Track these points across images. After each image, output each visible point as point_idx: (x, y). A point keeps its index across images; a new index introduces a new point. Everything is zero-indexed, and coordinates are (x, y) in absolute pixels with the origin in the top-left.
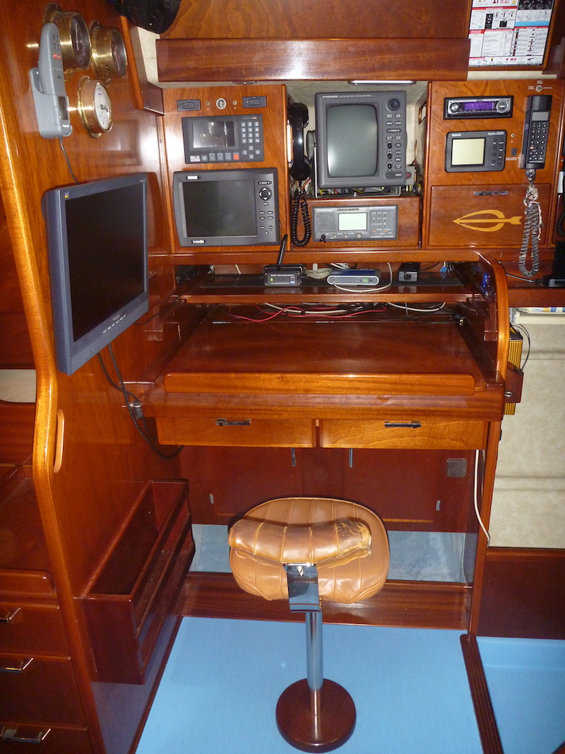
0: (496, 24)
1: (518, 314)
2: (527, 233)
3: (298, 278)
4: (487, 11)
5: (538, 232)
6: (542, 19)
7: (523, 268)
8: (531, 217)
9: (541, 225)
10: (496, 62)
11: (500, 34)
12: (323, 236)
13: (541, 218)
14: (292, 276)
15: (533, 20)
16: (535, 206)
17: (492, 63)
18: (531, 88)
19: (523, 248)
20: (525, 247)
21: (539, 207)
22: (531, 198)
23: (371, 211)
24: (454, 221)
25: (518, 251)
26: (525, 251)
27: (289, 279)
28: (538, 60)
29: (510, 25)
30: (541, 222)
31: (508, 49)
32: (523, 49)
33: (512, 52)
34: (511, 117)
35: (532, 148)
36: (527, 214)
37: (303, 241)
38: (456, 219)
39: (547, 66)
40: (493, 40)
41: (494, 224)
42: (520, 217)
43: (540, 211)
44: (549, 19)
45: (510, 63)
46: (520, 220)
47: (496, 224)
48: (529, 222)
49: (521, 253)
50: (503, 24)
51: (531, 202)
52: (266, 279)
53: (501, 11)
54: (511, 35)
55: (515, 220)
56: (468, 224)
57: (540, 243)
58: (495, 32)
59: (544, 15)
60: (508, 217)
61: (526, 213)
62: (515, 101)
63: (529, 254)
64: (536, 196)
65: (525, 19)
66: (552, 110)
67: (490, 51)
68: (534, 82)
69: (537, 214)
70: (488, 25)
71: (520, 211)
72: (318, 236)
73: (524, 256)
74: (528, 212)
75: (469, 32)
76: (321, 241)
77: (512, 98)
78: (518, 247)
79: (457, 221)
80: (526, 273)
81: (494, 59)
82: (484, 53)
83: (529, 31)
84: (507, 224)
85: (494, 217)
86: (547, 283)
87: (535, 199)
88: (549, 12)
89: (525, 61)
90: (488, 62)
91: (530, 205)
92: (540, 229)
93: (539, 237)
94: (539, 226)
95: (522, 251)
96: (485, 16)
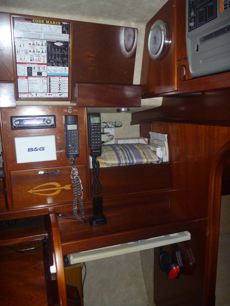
0: (34, 73)
2: (75, 194)
4: (28, 66)
5: (81, 194)
6: (64, 72)
8: (76, 185)
9: (82, 190)
10: (39, 96)
11: (39, 79)
13: (81, 185)
15: (58, 72)
16: (77, 179)
17: (36, 96)
18: (66, 111)
20: (75, 203)
21: (80, 180)
22: (74, 174)
24: (29, 192)
25: (72, 205)
26: (76, 205)
28: (66, 95)
29: (44, 74)
30: (82, 188)
31: (45, 88)
32: (55, 88)
33: (48, 90)
34: (55, 127)
35: (70, 146)
38: (29, 190)
39: (71, 98)
40: (35, 83)
41: (55, 191)
42: (70, 185)
43: (81, 181)
44: (68, 72)
45: (48, 96)
46: (71, 187)
47: (56, 190)
48: (75, 188)
50: (40, 74)
51: (75, 176)
53: (36, 66)
54: (45, 81)
55: (67, 187)
56: (37, 192)
57: (83, 201)
58: (35, 78)
59: (65, 70)
60: (62, 185)
61: (73, 182)
62: (57, 118)
64: (77, 172)
65: (53, 72)
66: (79, 123)
67: (34, 89)
68: (66, 107)
69: (79, 183)
70: (30, 74)
71: (69, 182)
73: (76, 208)
75: (17, 77)
77: (54, 116)
79: (31, 191)
80: (78, 218)
81: (37, 94)
82: (30, 91)
83: (57, 79)
84: (62, 190)
85: (55, 186)
86: (91, 223)
87: (77, 174)
88: (67, 68)
89: (57, 96)
90: (34, 96)
91: (75, 178)
92: (82, 192)
93: (82, 197)
94: (81, 190)
95: (74, 205)
96: (26, 68)
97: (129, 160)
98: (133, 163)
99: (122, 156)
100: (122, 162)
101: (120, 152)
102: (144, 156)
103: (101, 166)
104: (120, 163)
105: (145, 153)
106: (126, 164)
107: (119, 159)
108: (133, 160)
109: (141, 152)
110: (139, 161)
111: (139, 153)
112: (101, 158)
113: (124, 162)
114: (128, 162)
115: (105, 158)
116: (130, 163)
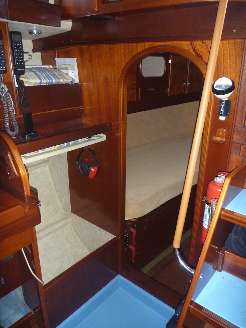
1: (23, 159)
2: (6, 111)
5: (13, 110)
7: (9, 132)
8: (6, 102)
13: (12, 102)
16: (7, 96)
19: (6, 120)
21: (10, 96)
22: (4, 91)
25: (4, 123)
26: (8, 121)
30: (13, 104)
36: (4, 100)
43: (11, 98)
46: (0, 104)
48: (6, 105)
49: (5, 123)
51: (5, 93)
57: (15, 116)
63: (10, 123)
64: (6, 89)
66: (3, 39)
69: (9, 100)
73: (8, 124)
74: (3, 99)
78: (2, 120)
80: (12, 133)
86: (24, 137)
87: (7, 91)
91: (4, 95)
92: (13, 108)
93: (14, 112)
94: (12, 106)
95: (6, 122)
97: (49, 80)
98: (52, 82)
99: (42, 76)
100: (43, 81)
101: (38, 73)
102: (60, 77)
103: (26, 85)
104: (41, 83)
105: (60, 74)
106: (46, 83)
107: (40, 79)
108: (52, 79)
109: (56, 73)
110: (57, 81)
111: (55, 74)
112: (23, 77)
113: (45, 81)
114: (48, 81)
115: (27, 78)
116: (49, 82)
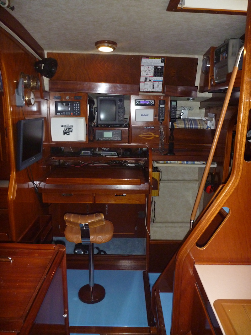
0: (148, 80)
1: (156, 163)
2: (160, 139)
3: (91, 153)
4: (145, 77)
6: (160, 80)
7: (160, 150)
10: (148, 90)
11: (149, 83)
12: (99, 139)
14: (89, 152)
15: (158, 80)
16: (162, 132)
17: (147, 91)
18: (160, 98)
23: (114, 132)
27: (88, 153)
28: (160, 90)
29: (152, 81)
30: (164, 136)
31: (152, 87)
32: (156, 87)
34: (154, 106)
37: (92, 140)
38: (139, 135)
39: (163, 92)
40: (147, 85)
41: (151, 137)
42: (158, 135)
43: (164, 133)
44: (162, 80)
45: (152, 91)
48: (161, 136)
50: (150, 80)
52: (81, 153)
53: (149, 77)
54: (152, 84)
55: (157, 136)
56: (143, 136)
57: (164, 143)
58: (148, 83)
59: (161, 79)
60: (155, 135)
61: (160, 133)
62: (155, 101)
64: (162, 129)
65: (156, 79)
66: (166, 104)
67: (147, 87)
68: (160, 96)
70: (146, 81)
71: (158, 133)
72: (97, 139)
73: (160, 147)
75: (140, 82)
76: (98, 140)
77: (154, 101)
78: (158, 144)
80: (161, 152)
82: (145, 88)
83: (157, 83)
84: (155, 137)
85: (151, 135)
88: (162, 78)
89: (157, 90)
90: (146, 90)
92: (164, 138)
93: (164, 141)
95: (160, 145)
96: (144, 78)
97: (191, 126)
98: (192, 127)
99: (187, 123)
100: (186, 126)
101: (187, 121)
102: (199, 125)
103: (175, 128)
104: (185, 127)
105: (201, 123)
106: (188, 127)
107: (185, 125)
108: (192, 125)
110: (196, 127)
111: (197, 123)
112: (175, 123)
113: (188, 126)
114: (190, 126)
115: (178, 124)
116: (190, 127)
